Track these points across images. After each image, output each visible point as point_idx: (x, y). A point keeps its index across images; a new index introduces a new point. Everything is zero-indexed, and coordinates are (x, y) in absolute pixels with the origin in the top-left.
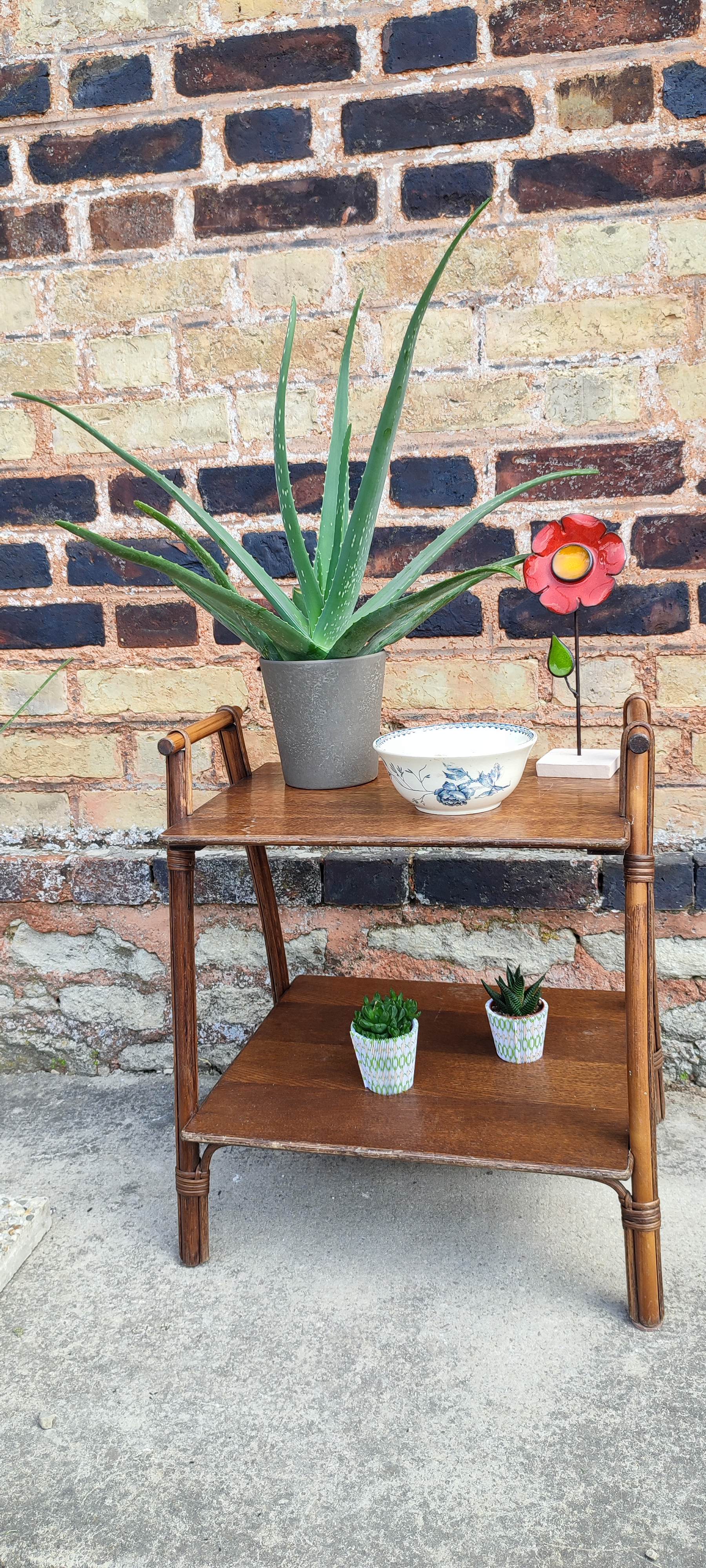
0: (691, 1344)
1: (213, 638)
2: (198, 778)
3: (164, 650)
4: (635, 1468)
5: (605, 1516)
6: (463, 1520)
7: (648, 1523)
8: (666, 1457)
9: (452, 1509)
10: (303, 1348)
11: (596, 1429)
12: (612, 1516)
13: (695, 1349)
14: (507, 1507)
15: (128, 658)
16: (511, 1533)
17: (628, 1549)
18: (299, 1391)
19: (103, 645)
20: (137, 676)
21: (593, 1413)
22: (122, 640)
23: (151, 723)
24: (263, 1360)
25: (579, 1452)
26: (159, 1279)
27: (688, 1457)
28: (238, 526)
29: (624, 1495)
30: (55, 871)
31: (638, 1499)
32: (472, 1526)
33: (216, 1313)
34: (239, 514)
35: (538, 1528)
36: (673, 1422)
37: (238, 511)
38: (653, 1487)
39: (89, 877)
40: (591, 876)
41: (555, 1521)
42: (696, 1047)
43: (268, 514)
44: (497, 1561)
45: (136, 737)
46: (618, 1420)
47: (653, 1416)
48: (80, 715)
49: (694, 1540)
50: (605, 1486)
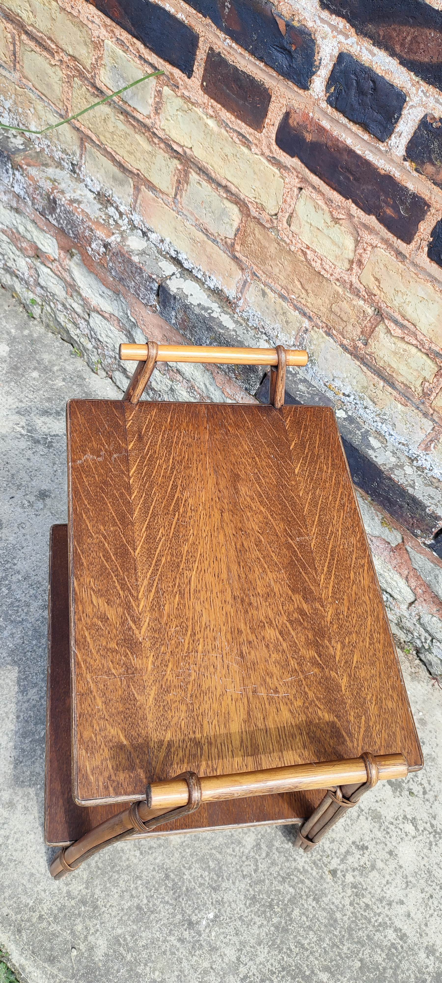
0: (217, 843)
1: (274, 136)
2: (222, 239)
3: (233, 118)
4: (116, 896)
5: (77, 912)
6: (15, 861)
7: (91, 932)
8: (136, 901)
9: (16, 850)
10: (35, 690)
11: (121, 857)
12: (79, 915)
13: (215, 848)
14: (40, 869)
15: (204, 104)
16: (29, 886)
17: (69, 938)
18: (10, 719)
19: (189, 77)
20: (206, 125)
21: (129, 846)
22: (205, 84)
23: (204, 172)
24: (10, 684)
25: (100, 865)
26: (7, 582)
27: (145, 910)
28: (341, 38)
29: (96, 907)
30: (100, 242)
31: (100, 915)
32: (16, 868)
33: (14, 631)
34: (348, 25)
35: (43, 893)
36: (159, 884)
37: (349, 21)
38: (113, 914)
39: (120, 263)
40: (435, 526)
41: (53, 895)
42: (432, 641)
43: (374, 45)
44: (10, 896)
45: (190, 175)
46: (136, 861)
47: (154, 873)
48: (156, 126)
49: (101, 958)
50: (92, 896)
